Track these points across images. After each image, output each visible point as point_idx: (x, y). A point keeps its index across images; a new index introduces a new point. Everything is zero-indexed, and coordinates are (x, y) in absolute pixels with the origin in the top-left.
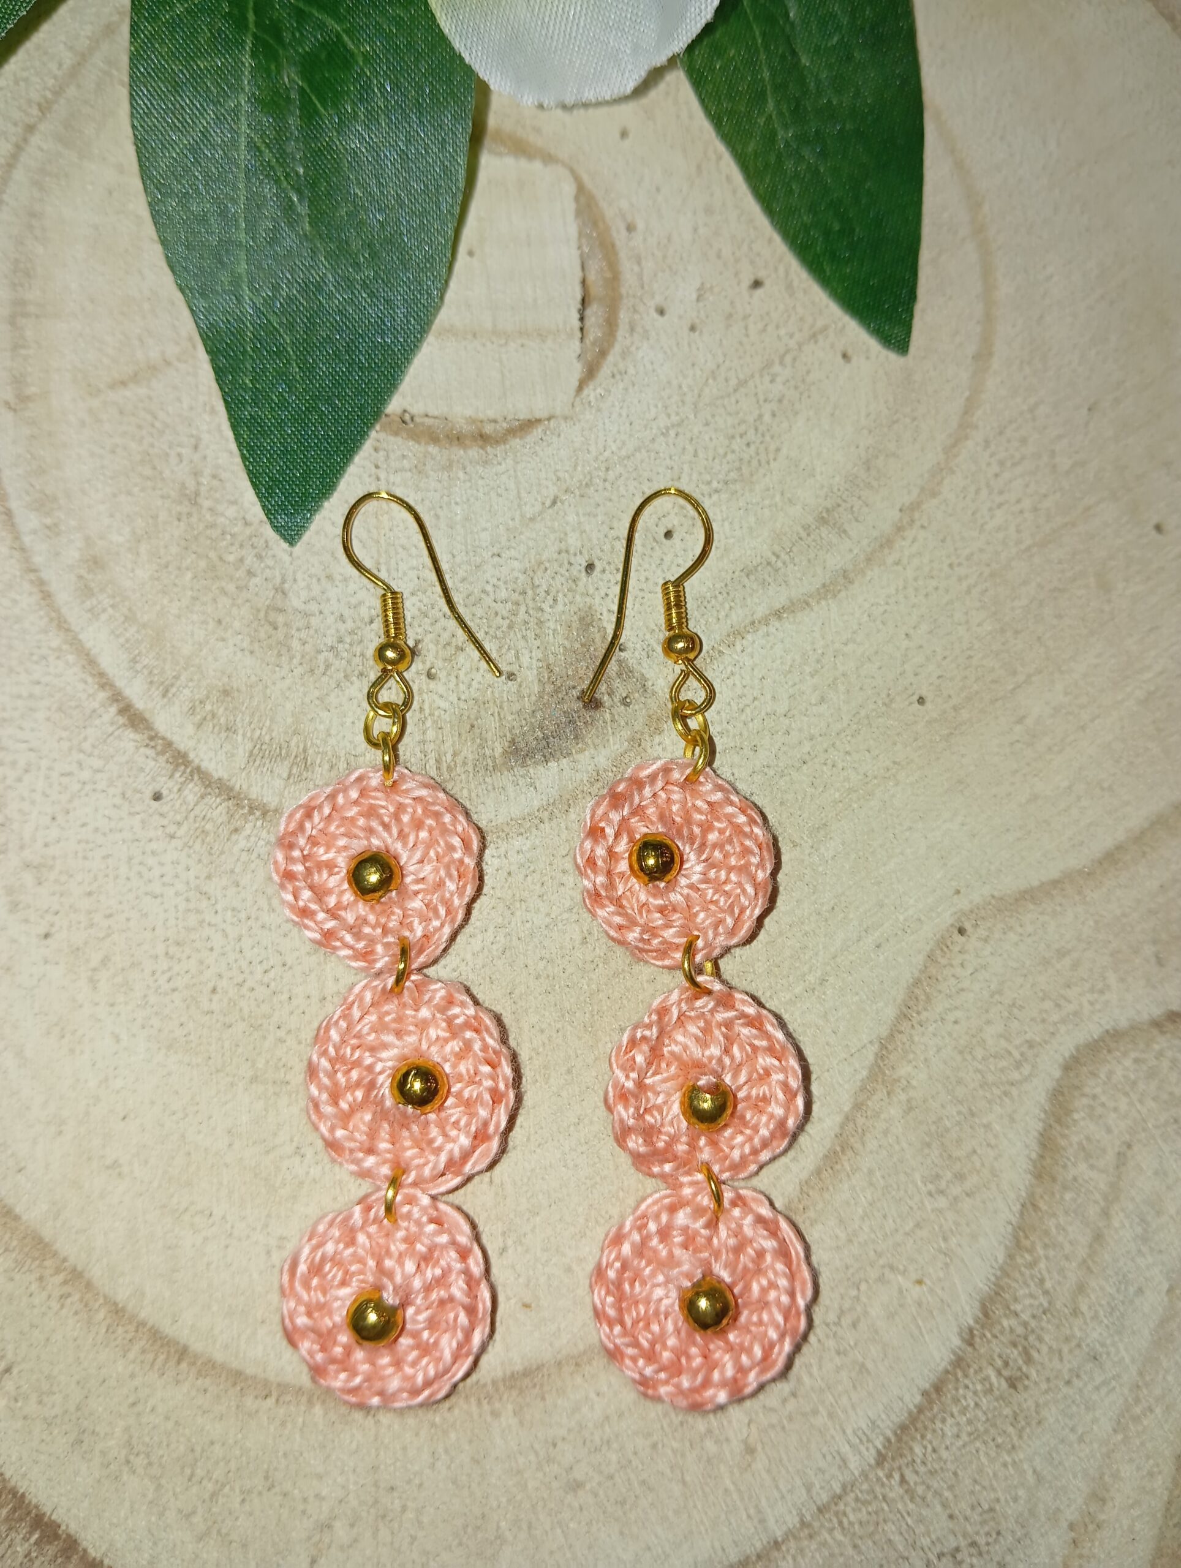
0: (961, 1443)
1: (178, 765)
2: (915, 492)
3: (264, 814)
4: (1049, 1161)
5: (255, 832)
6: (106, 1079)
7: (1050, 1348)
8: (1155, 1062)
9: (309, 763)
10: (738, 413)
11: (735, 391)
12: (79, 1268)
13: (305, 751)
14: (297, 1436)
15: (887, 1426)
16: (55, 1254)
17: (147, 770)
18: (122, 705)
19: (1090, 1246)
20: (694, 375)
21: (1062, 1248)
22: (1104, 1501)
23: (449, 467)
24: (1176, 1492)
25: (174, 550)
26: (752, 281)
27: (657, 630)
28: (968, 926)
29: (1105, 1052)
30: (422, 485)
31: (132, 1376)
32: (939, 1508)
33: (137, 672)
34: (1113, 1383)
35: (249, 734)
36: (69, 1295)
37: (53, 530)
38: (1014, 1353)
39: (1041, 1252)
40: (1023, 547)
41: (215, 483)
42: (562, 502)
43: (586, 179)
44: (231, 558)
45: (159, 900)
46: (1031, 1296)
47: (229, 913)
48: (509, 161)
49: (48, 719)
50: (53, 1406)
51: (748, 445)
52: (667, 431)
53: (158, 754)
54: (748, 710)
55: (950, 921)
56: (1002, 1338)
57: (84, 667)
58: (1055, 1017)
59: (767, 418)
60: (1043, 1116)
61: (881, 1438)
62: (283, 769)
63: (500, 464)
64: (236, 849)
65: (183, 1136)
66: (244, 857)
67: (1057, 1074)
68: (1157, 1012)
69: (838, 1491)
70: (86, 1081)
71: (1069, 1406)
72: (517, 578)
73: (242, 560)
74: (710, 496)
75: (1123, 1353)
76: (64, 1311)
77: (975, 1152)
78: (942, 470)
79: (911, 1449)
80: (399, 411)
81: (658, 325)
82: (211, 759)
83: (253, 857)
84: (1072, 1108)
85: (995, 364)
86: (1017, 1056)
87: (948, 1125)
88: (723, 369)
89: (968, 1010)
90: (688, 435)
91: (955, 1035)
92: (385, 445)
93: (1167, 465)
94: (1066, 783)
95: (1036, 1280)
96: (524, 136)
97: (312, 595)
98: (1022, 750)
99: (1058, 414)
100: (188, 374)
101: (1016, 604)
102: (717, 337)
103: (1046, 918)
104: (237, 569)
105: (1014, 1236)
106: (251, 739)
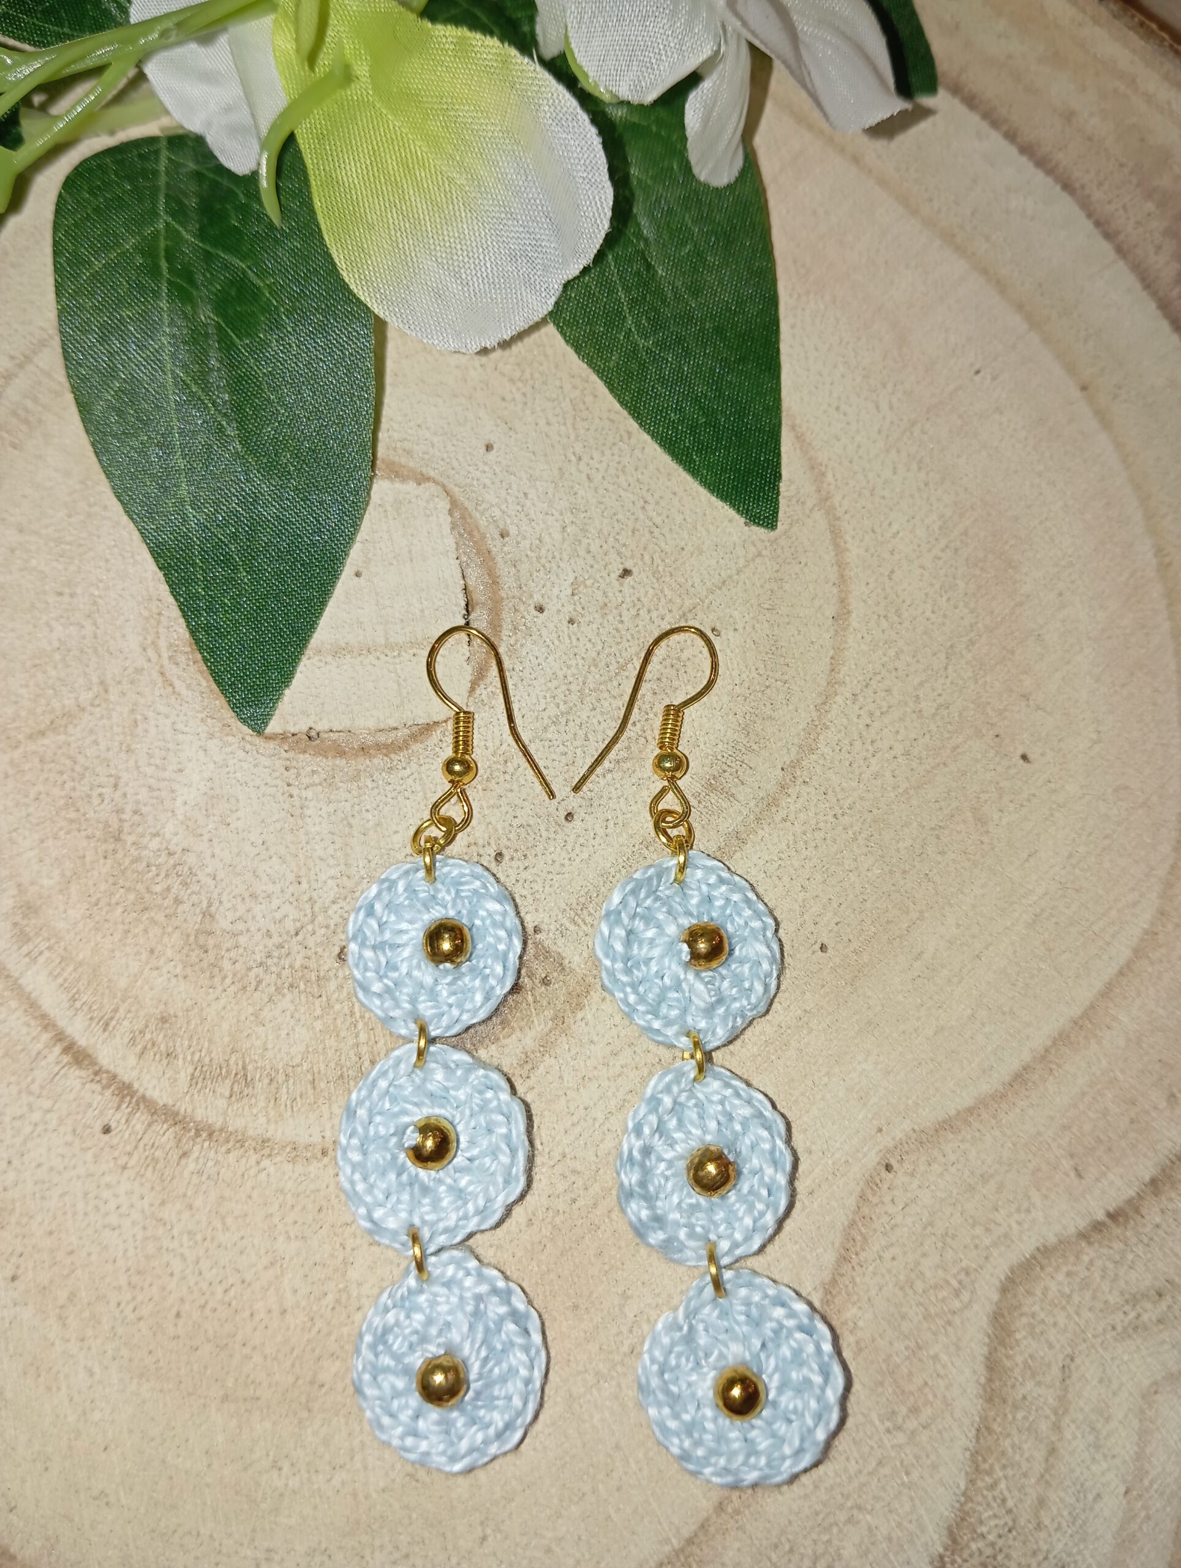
1: (123, 1097)
2: (794, 750)
3: (210, 1135)
4: (997, 1383)
5: (203, 1153)
6: (84, 1413)
8: (1087, 1273)
9: (249, 1079)
13: (244, 1068)
17: (95, 1105)
18: (65, 1044)
19: (1047, 1460)
20: (577, 665)
21: (1020, 1467)
23: (356, 778)
25: (103, 887)
26: (621, 571)
28: (893, 1162)
29: (1038, 1269)
30: (333, 797)
33: (77, 1010)
35: (189, 1058)
39: (1000, 1473)
40: (901, 790)
41: (136, 818)
43: (456, 490)
44: (158, 889)
45: (117, 1232)
46: (995, 1516)
47: (185, 1238)
53: (103, 1088)
55: (877, 1159)
57: (26, 1011)
58: (987, 1242)
60: (987, 1340)
62: (224, 1089)
63: (404, 768)
64: (186, 1174)
65: (163, 1461)
66: (195, 1180)
67: (995, 1297)
68: (1083, 1224)
70: (66, 1416)
73: (168, 889)
75: (1090, 1560)
77: (926, 1384)
78: (816, 726)
80: (305, 729)
81: (539, 621)
82: (155, 1087)
83: (204, 1178)
84: (1013, 1328)
85: (854, 621)
86: (955, 1283)
87: (898, 1360)
88: (603, 656)
89: (904, 1245)
90: (578, 722)
91: (894, 1272)
92: (295, 763)
93: (1026, 697)
94: (969, 1011)
95: (999, 1501)
96: (396, 459)
97: (238, 914)
98: (924, 985)
99: (918, 661)
100: (102, 717)
101: (901, 845)
102: (595, 626)
103: (967, 1145)
104: (164, 899)
105: (973, 1462)
106: (192, 1061)
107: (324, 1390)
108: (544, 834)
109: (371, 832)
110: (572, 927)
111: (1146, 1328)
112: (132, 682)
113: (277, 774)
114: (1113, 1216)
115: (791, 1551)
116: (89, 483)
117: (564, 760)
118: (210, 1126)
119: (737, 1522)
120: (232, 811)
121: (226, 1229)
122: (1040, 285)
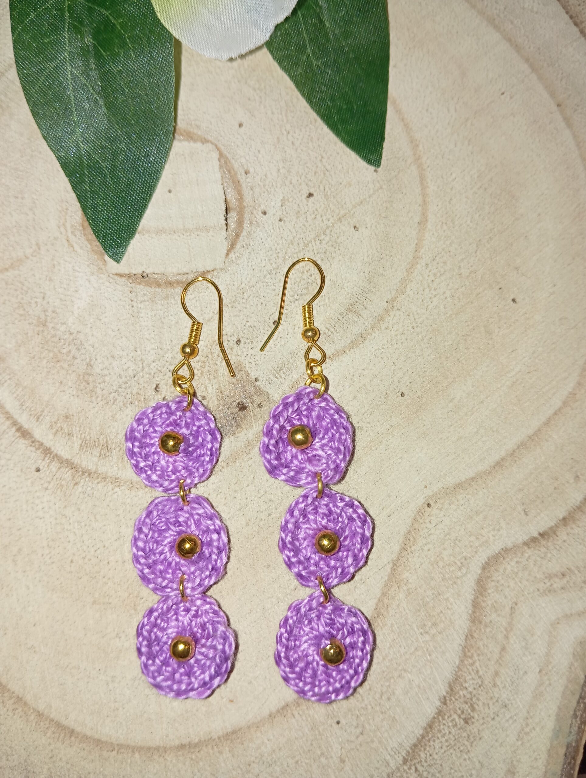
0: (443, 751)
1: (46, 454)
2: (393, 293)
3: (89, 475)
4: (478, 614)
5: (86, 484)
6: (25, 607)
7: (483, 703)
8: (527, 562)
9: (109, 448)
11: (303, 249)
12: (20, 696)
13: (107, 442)
14: (128, 768)
15: (407, 745)
16: (9, 690)
17: (32, 457)
18: (18, 427)
19: (500, 653)
20: (283, 243)
21: (486, 655)
23: (166, 298)
24: (549, 767)
25: (37, 349)
26: (308, 194)
27: (272, 370)
28: (432, 503)
29: (502, 559)
30: (154, 308)
31: (50, 744)
33: (23, 410)
34: (515, 717)
35: (79, 436)
36: (17, 709)
38: (466, 707)
39: (476, 657)
40: (448, 315)
41: (54, 315)
43: (222, 148)
44: (64, 351)
45: (42, 520)
46: (473, 679)
47: (76, 524)
48: (185, 143)
50: (14, 761)
51: (311, 275)
52: (271, 271)
53: (36, 449)
55: (423, 501)
56: (460, 700)
58: (477, 544)
60: (473, 592)
61: (405, 751)
62: (96, 452)
63: (191, 294)
64: (77, 493)
65: (63, 632)
66: (81, 496)
67: (479, 572)
68: (526, 538)
70: (15, 609)
71: (494, 730)
73: (70, 351)
74: (294, 302)
75: (519, 703)
77: (442, 612)
78: (406, 280)
79: (419, 755)
80: (141, 272)
81: (263, 220)
82: (62, 450)
83: (86, 496)
84: (487, 587)
85: (429, 226)
86: (459, 564)
87: (428, 600)
88: (296, 239)
89: (435, 544)
91: (429, 557)
92: (135, 289)
93: (517, 269)
94: (475, 430)
95: (475, 671)
96: (192, 130)
97: (105, 366)
98: (453, 415)
99: (461, 248)
100: (37, 262)
101: (446, 343)
102: (292, 223)
103: (470, 496)
104: (68, 356)
105: (463, 651)
106: (81, 438)
107: (143, 600)
108: (262, 331)
109: (173, 327)
110: (274, 379)
111: (555, 591)
112: (53, 245)
113: (126, 295)
114: (542, 535)
115: (370, 689)
116: (32, 139)
117: (274, 293)
118: (89, 470)
120: (102, 313)
121: (96, 521)
122: (539, 49)
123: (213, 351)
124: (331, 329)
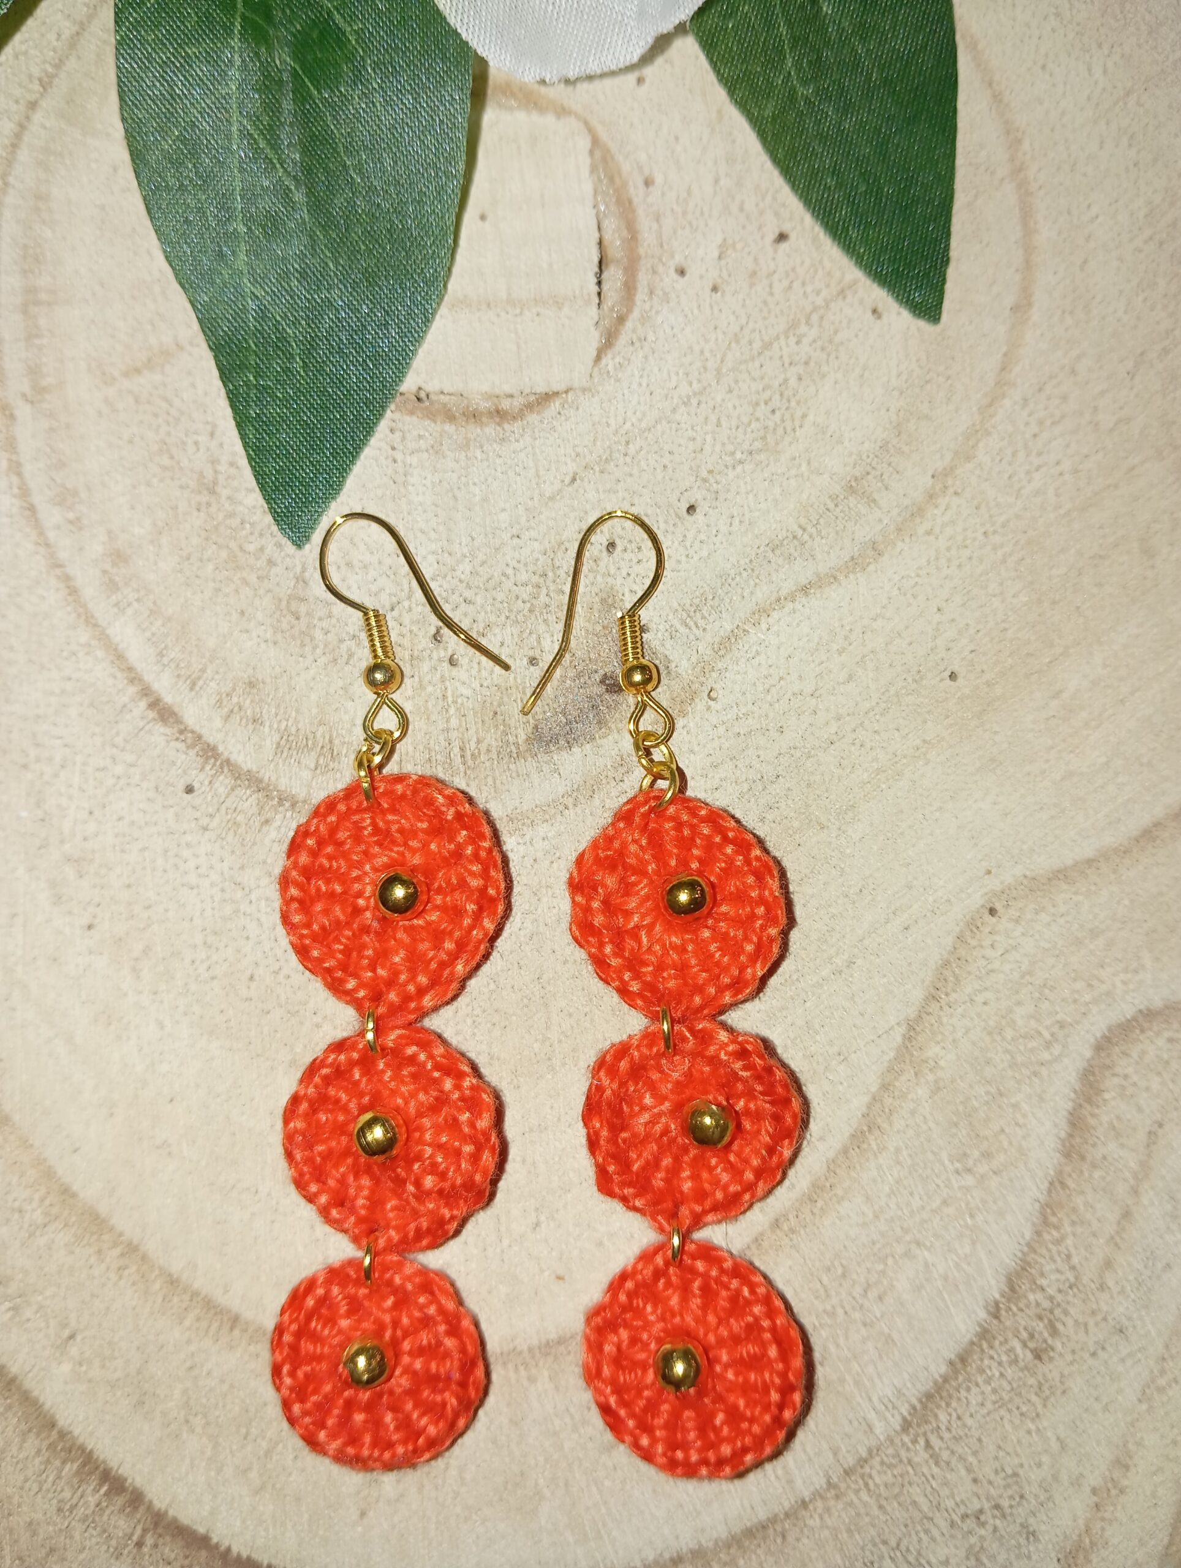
0: (985, 1411)
1: (208, 758)
2: (949, 456)
3: (293, 805)
4: (1078, 1140)
5: (285, 823)
6: (153, 1064)
7: (1076, 1321)
9: (335, 753)
10: (762, 378)
11: (760, 354)
12: (135, 1242)
13: (331, 742)
15: (913, 1395)
16: (111, 1229)
17: (179, 764)
18: (151, 699)
19: (1119, 1223)
20: (717, 339)
21: (1090, 1225)
22: (1127, 1468)
23: (466, 446)
25: (195, 541)
26: (777, 234)
27: (680, 610)
28: (998, 906)
29: (1138, 1031)
30: (439, 466)
31: (189, 1342)
32: (963, 1472)
33: (164, 665)
34: (1139, 1355)
35: (275, 726)
36: (126, 1267)
37: (76, 524)
38: (1040, 1326)
39: (1067, 1228)
40: (1062, 512)
41: (233, 471)
42: (582, 480)
43: (599, 128)
44: (251, 548)
45: (195, 891)
46: (1058, 1271)
47: (263, 903)
48: (521, 116)
49: (81, 715)
50: (116, 1370)
51: (773, 411)
52: (689, 400)
53: (188, 747)
54: (773, 690)
55: (981, 902)
56: (1027, 1311)
57: (112, 662)
58: (1087, 997)
59: (793, 382)
60: (1073, 1095)
61: (907, 1406)
62: (309, 760)
63: (517, 441)
64: (266, 841)
65: (227, 1118)
66: (275, 848)
67: (1088, 1054)
69: (864, 1455)
70: (134, 1066)
71: (1094, 1377)
72: (537, 560)
73: (262, 549)
74: (734, 467)
75: (1150, 1326)
76: (122, 1283)
77: (1003, 1130)
78: (977, 431)
79: (936, 1416)
80: (414, 389)
81: (679, 286)
82: (239, 752)
84: (1102, 1087)
85: (1035, 315)
86: (1047, 1035)
87: (976, 1104)
88: (746, 331)
89: (998, 991)
90: (711, 404)
91: (984, 1016)
92: (401, 425)
94: (1103, 759)
95: (1063, 1256)
98: (1058, 726)
99: (1101, 368)
101: (1054, 572)
102: (740, 297)
103: (1080, 898)
104: (257, 559)
105: (1041, 1213)
106: (278, 730)
109: (477, 508)
110: (682, 629)
115: (844, 1276)
118: (292, 796)
119: (791, 1240)
123: (557, 564)
124: (809, 528)
